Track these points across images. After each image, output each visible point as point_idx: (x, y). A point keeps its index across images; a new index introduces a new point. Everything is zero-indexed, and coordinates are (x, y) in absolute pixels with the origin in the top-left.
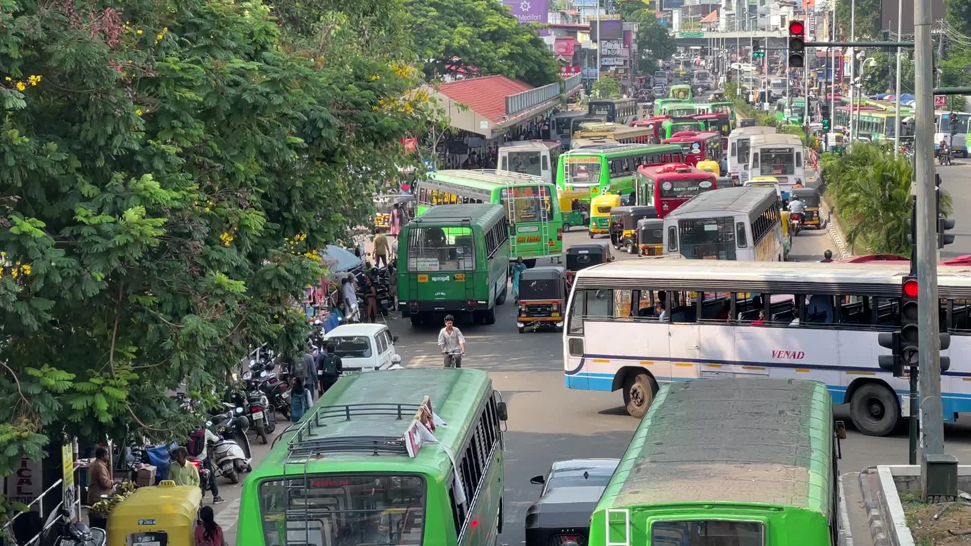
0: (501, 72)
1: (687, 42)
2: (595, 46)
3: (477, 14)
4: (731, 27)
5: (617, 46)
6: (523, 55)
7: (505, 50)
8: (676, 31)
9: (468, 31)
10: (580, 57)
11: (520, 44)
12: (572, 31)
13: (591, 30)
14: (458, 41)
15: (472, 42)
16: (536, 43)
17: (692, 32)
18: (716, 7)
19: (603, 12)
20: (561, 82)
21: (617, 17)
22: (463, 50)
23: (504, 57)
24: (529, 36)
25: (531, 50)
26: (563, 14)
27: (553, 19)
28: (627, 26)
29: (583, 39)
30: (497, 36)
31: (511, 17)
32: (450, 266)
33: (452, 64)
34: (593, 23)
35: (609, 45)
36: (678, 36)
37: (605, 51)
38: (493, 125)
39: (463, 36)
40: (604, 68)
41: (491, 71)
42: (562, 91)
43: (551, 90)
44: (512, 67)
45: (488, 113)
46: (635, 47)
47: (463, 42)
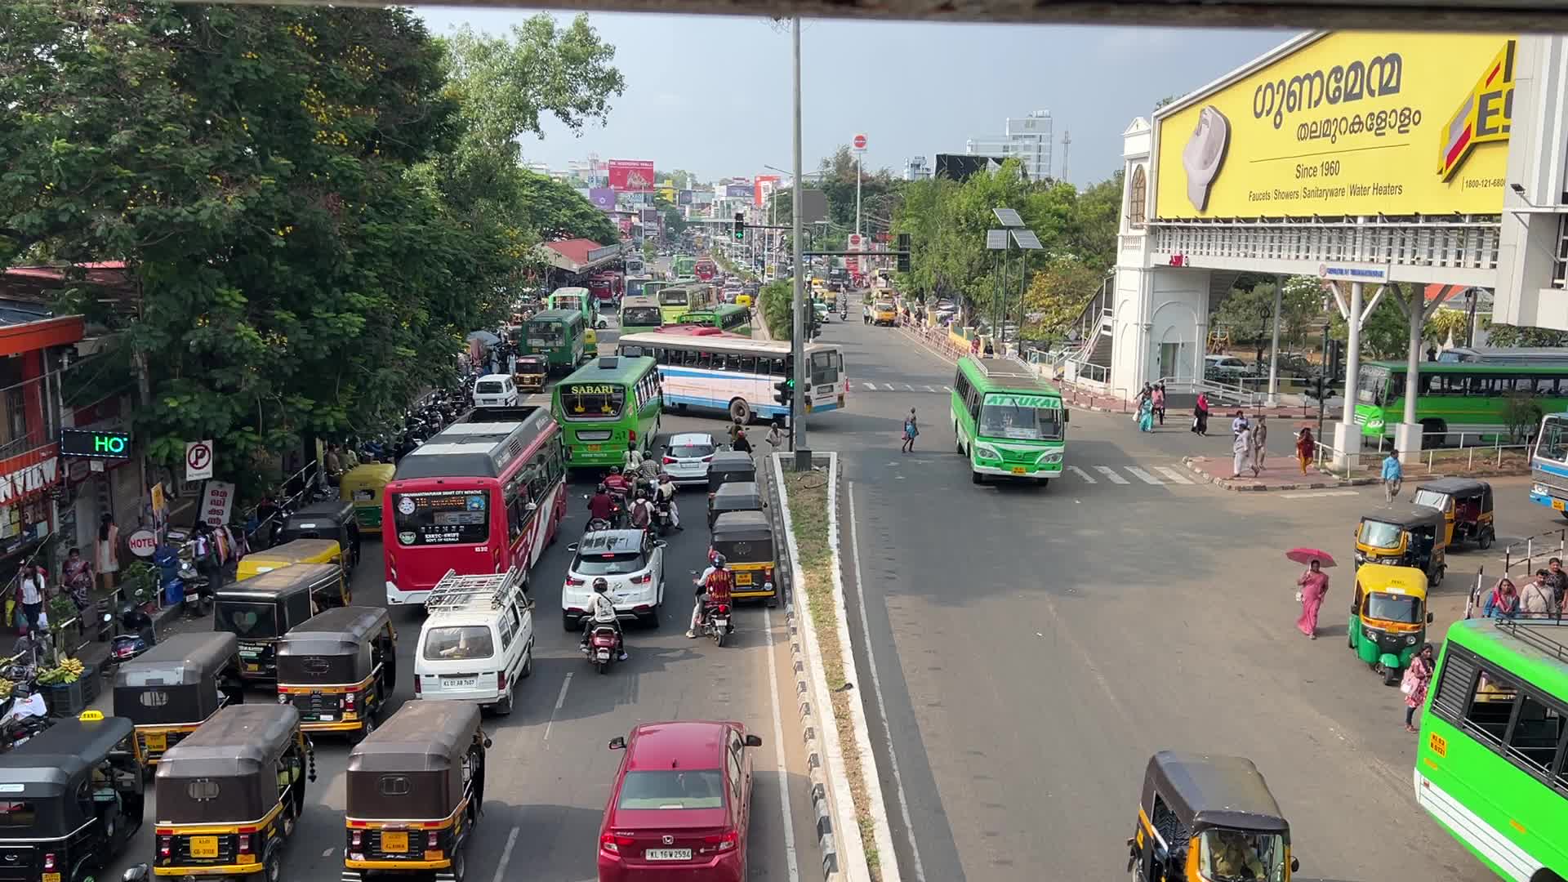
0: (586, 237)
1: (693, 224)
2: (642, 225)
3: (573, 203)
4: (717, 217)
5: (654, 224)
6: (599, 227)
7: (588, 224)
8: (687, 217)
9: (568, 213)
10: (633, 230)
11: (597, 222)
12: (629, 215)
13: (639, 215)
14: (563, 219)
15: (571, 220)
16: (607, 221)
17: (696, 218)
18: (709, 204)
19: (646, 205)
20: (620, 243)
21: (654, 208)
22: (565, 224)
23: (588, 228)
24: (602, 217)
25: (604, 225)
26: (624, 206)
27: (618, 208)
28: (659, 213)
29: (635, 220)
30: (584, 216)
31: (592, 206)
32: (550, 344)
33: (560, 231)
34: (640, 211)
35: (649, 224)
36: (688, 220)
37: (647, 228)
38: (580, 267)
39: (565, 216)
40: (646, 237)
41: (581, 236)
42: (621, 248)
43: (615, 248)
44: (593, 234)
45: (577, 260)
46: (664, 225)
47: (565, 219)
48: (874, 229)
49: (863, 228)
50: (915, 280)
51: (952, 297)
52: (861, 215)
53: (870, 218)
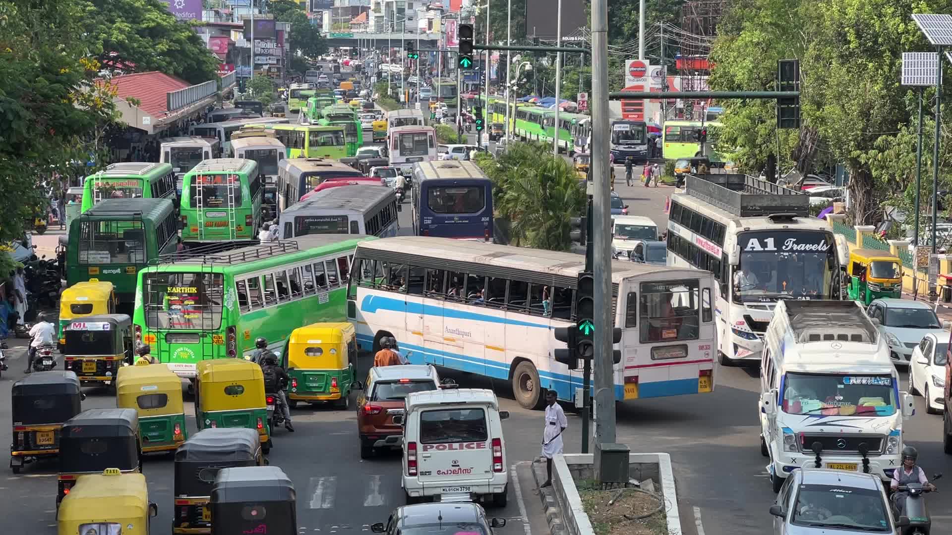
0: (159, 68)
1: (337, 42)
2: (247, 45)
3: (136, 10)
4: (380, 28)
5: (271, 45)
6: (182, 52)
7: (163, 46)
8: (326, 30)
9: (126, 27)
10: (235, 55)
11: (178, 41)
12: (225, 30)
13: (244, 28)
14: (116, 36)
15: (130, 38)
16: (194, 40)
17: (342, 32)
18: (365, 9)
19: (256, 11)
20: (218, 79)
21: (271, 16)
22: (120, 46)
23: (162, 53)
24: (187, 33)
25: (189, 47)
26: (217, 13)
27: (207, 17)
28: (279, 26)
29: (236, 37)
30: (156, 33)
31: (169, 14)
32: (121, 259)
33: (110, 59)
34: (247, 22)
35: (263, 44)
36: (328, 37)
37: (258, 50)
38: (155, 121)
39: (121, 31)
40: (257, 66)
41: (150, 67)
42: (219, 88)
43: (207, 88)
44: (170, 63)
45: (150, 111)
46: (287, 46)
47: (121, 37)
48: (671, 49)
49: (651, 50)
50: (759, 141)
51: (829, 172)
52: (646, 26)
53: (665, 31)
